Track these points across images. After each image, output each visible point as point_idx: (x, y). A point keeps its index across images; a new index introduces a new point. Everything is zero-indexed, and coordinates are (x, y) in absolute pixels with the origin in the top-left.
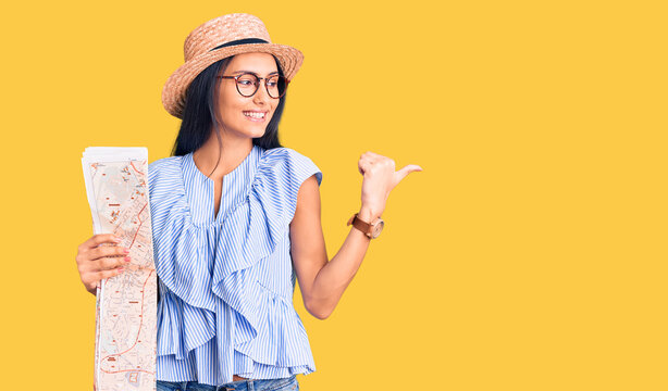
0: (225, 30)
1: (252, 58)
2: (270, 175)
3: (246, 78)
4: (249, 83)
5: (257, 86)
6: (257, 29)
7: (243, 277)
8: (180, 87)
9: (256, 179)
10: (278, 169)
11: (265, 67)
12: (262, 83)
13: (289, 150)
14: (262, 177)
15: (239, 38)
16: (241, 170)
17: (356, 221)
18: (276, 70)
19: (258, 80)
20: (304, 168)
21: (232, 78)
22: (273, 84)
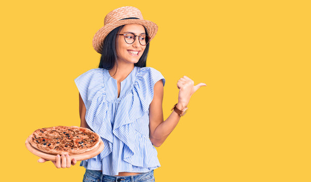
0: (121, 13)
1: (133, 26)
2: (142, 80)
3: (130, 35)
4: (131, 37)
5: (135, 39)
6: (136, 14)
7: (128, 127)
8: (100, 39)
9: (135, 82)
10: (146, 77)
11: (139, 31)
12: (137, 38)
13: (151, 68)
14: (139, 81)
15: (127, 17)
16: (129, 78)
17: (175, 108)
18: (145, 32)
19: (135, 36)
20: (157, 76)
21: (123, 35)
22: (143, 39)
